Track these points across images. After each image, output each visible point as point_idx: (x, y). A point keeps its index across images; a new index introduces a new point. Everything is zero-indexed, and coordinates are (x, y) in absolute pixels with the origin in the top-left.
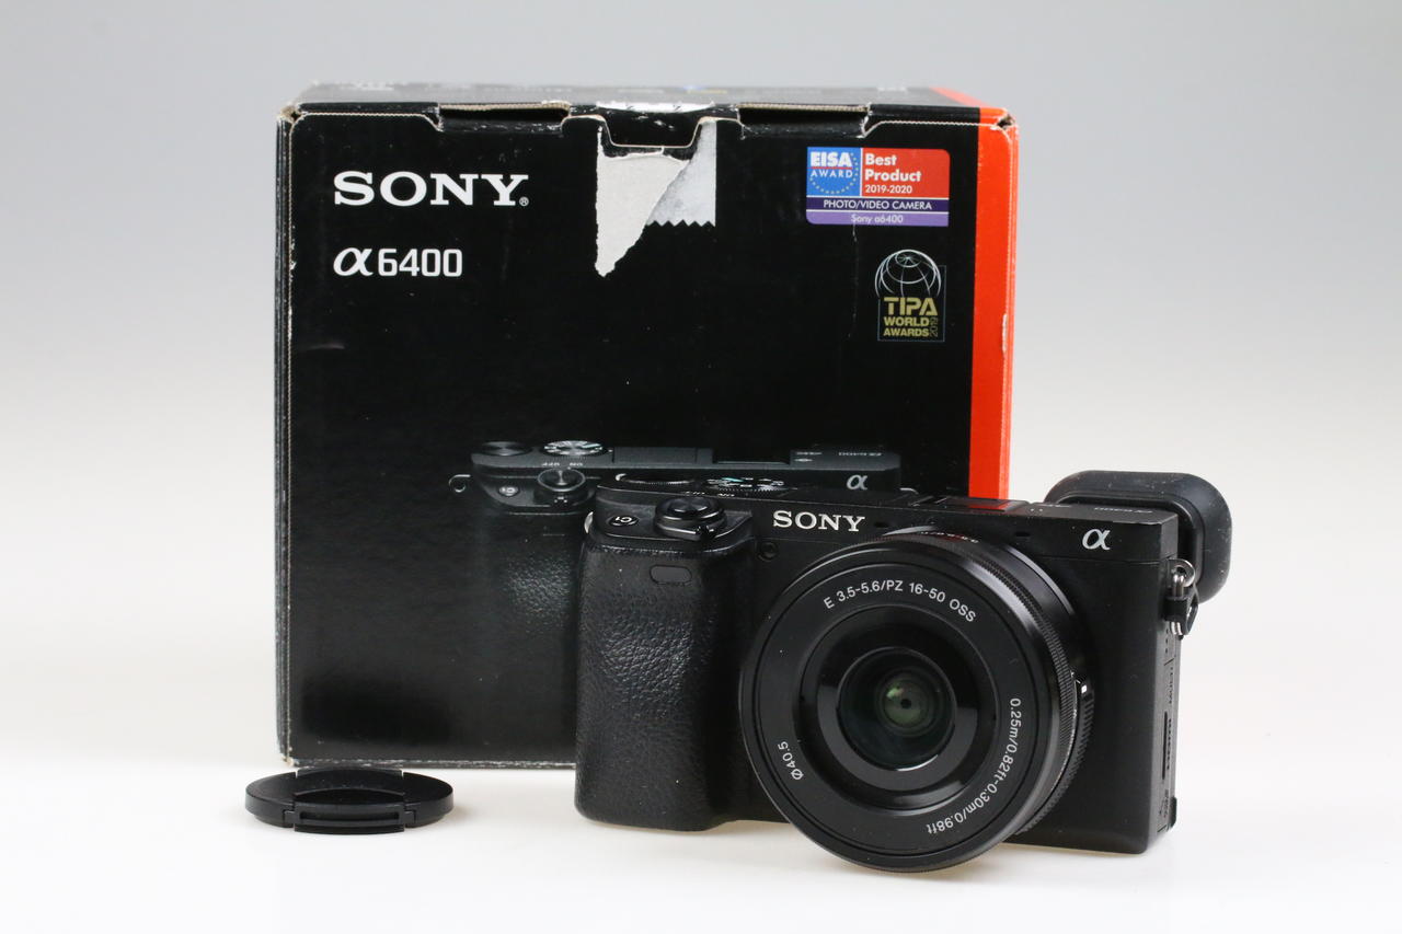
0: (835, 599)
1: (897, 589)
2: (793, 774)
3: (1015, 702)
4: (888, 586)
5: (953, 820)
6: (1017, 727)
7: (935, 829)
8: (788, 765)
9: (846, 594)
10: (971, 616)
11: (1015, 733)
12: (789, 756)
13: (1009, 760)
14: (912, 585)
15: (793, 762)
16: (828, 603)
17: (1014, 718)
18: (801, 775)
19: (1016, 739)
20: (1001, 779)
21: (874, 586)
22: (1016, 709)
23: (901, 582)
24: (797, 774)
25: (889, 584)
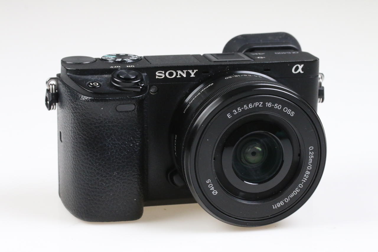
0: (232, 114)
1: (260, 106)
2: (213, 193)
3: (311, 148)
4: (256, 105)
5: (284, 202)
6: (312, 158)
7: (276, 207)
8: (211, 189)
9: (237, 111)
10: (292, 114)
11: (311, 161)
12: (211, 185)
13: (308, 173)
14: (267, 103)
15: (213, 188)
16: (229, 116)
17: (311, 155)
18: (217, 193)
19: (311, 164)
20: (304, 181)
21: (250, 106)
22: (311, 151)
23: (262, 103)
24: (215, 193)
25: (256, 104)
